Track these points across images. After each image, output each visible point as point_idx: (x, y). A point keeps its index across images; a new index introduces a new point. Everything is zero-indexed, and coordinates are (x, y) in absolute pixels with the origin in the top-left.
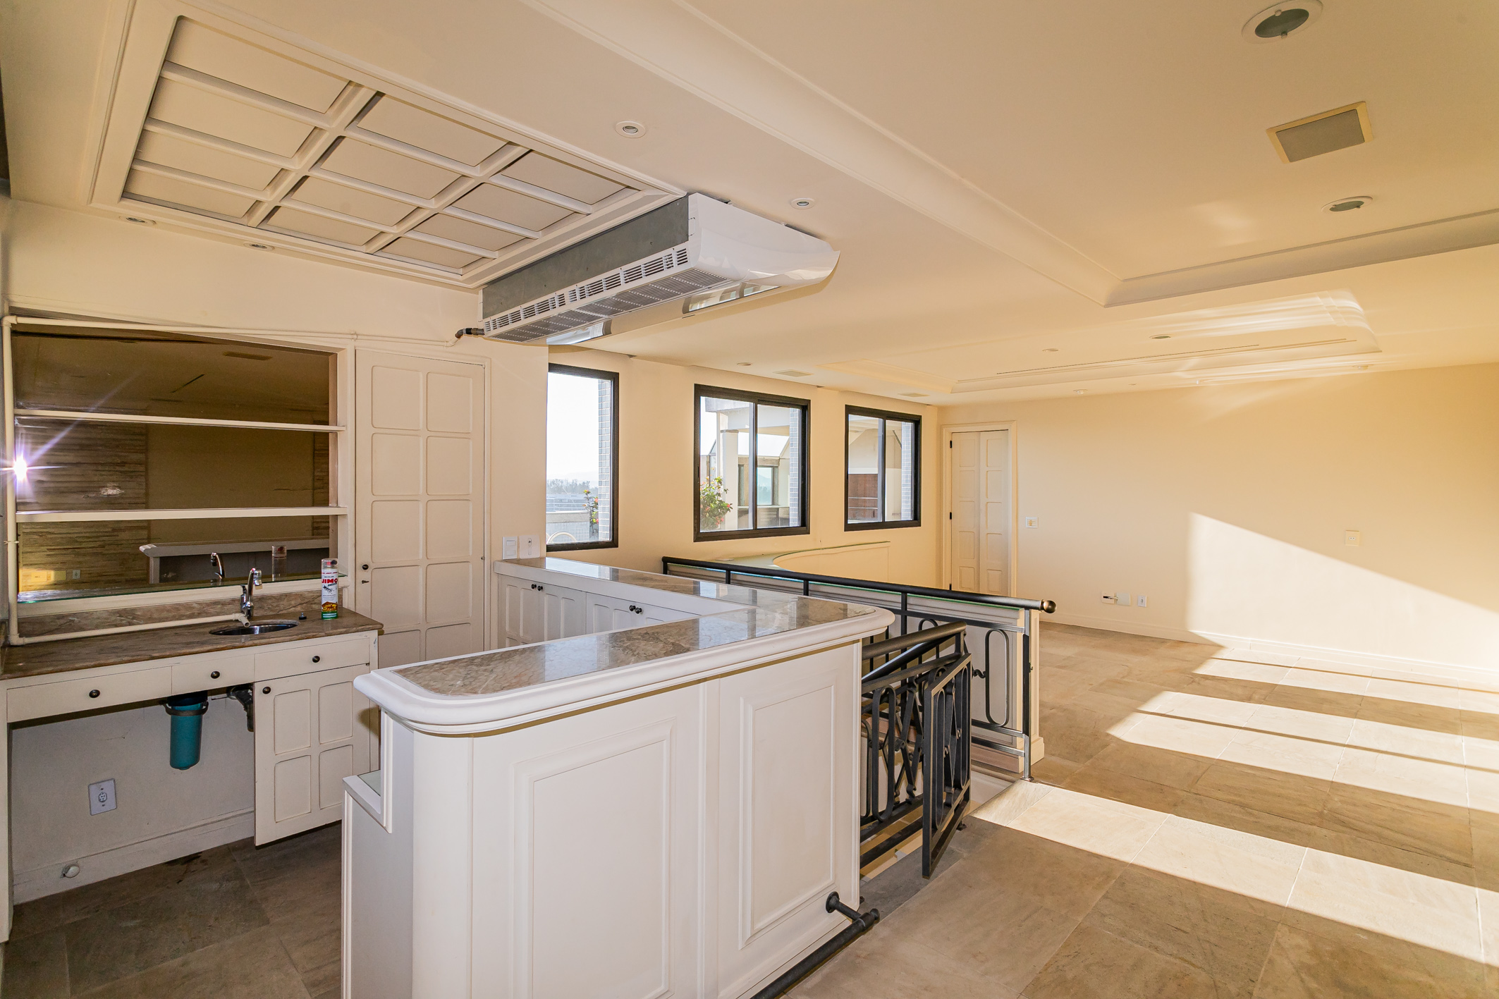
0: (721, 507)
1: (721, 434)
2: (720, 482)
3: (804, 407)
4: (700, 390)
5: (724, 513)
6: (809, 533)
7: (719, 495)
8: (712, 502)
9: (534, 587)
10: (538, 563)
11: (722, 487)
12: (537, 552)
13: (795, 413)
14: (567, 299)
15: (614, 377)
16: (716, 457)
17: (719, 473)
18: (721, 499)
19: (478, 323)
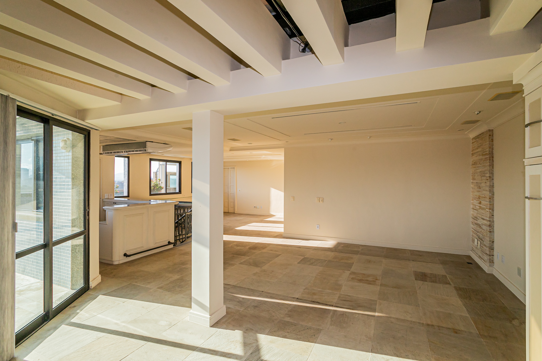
0: (160, 188)
1: (160, 166)
2: (160, 180)
3: (180, 163)
4: (151, 160)
5: (161, 190)
6: (181, 194)
7: (159, 184)
8: (157, 186)
9: (114, 203)
10: (114, 198)
11: (160, 182)
12: (112, 197)
13: (178, 164)
14: (123, 152)
15: (128, 158)
16: (158, 173)
17: (159, 178)
18: (160, 185)
19: (102, 152)
